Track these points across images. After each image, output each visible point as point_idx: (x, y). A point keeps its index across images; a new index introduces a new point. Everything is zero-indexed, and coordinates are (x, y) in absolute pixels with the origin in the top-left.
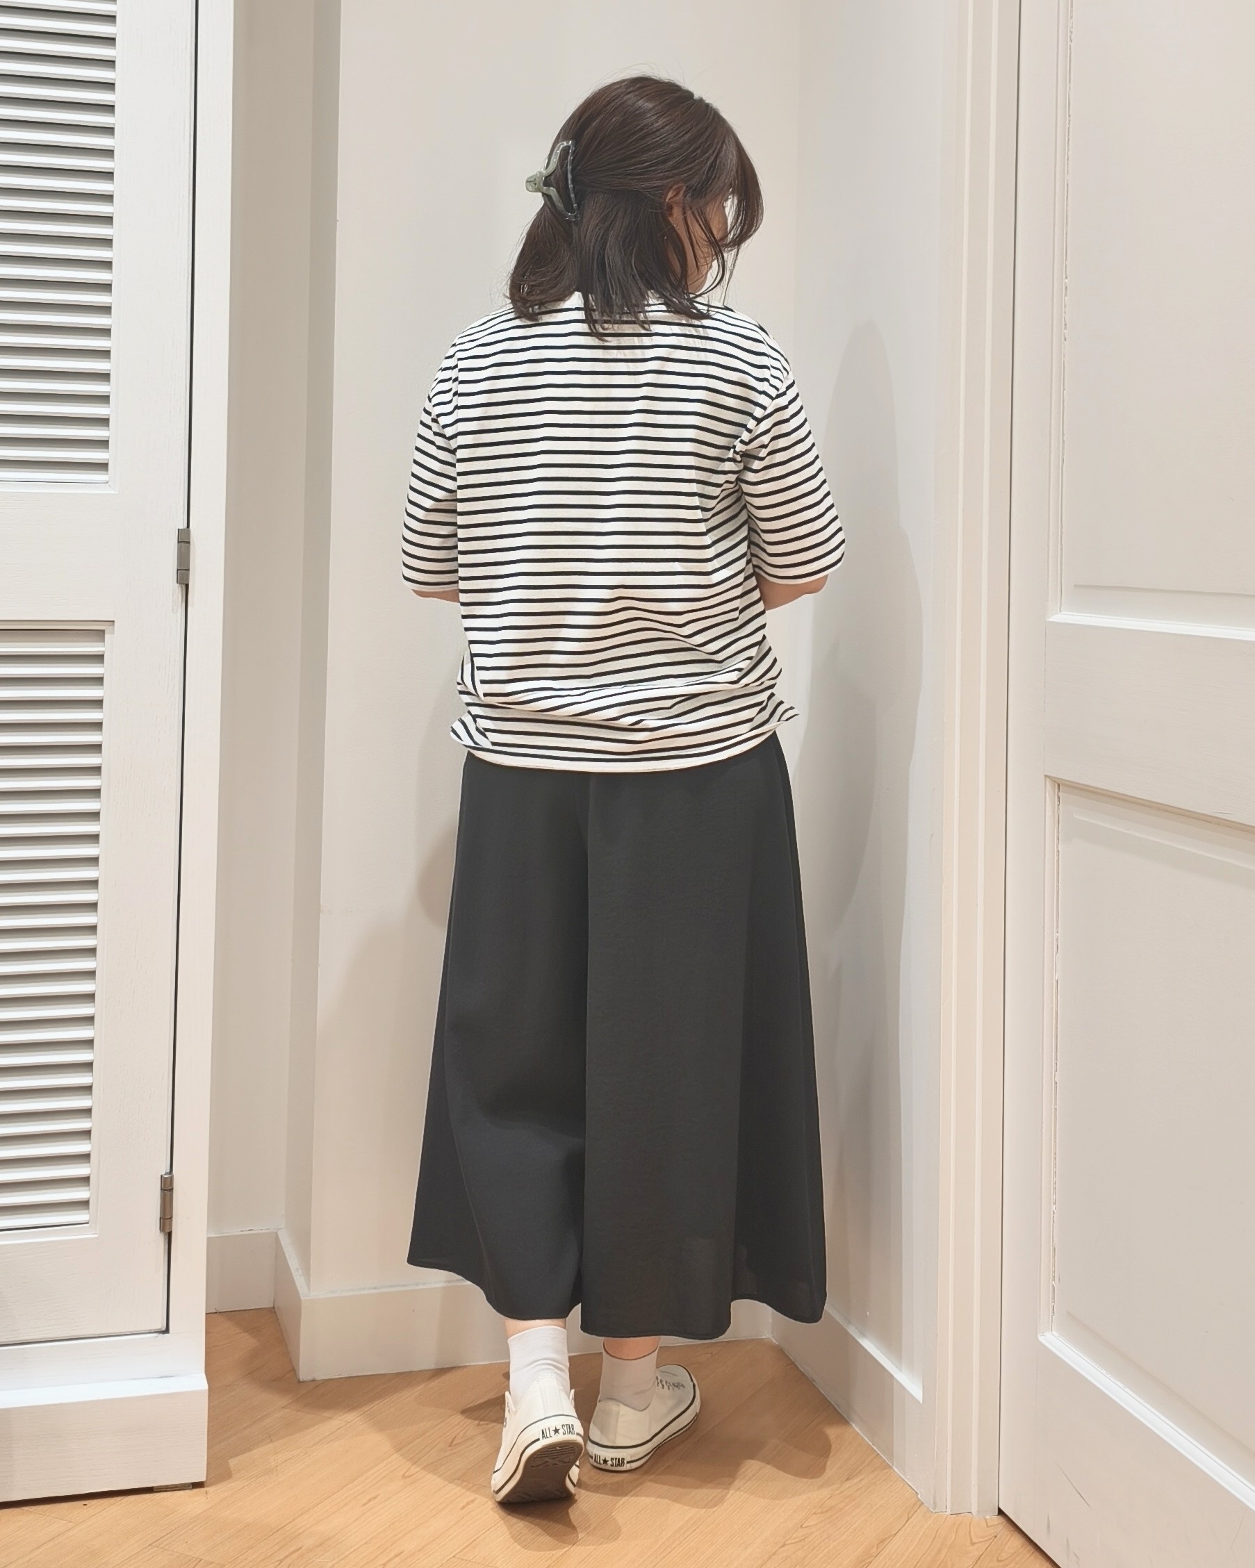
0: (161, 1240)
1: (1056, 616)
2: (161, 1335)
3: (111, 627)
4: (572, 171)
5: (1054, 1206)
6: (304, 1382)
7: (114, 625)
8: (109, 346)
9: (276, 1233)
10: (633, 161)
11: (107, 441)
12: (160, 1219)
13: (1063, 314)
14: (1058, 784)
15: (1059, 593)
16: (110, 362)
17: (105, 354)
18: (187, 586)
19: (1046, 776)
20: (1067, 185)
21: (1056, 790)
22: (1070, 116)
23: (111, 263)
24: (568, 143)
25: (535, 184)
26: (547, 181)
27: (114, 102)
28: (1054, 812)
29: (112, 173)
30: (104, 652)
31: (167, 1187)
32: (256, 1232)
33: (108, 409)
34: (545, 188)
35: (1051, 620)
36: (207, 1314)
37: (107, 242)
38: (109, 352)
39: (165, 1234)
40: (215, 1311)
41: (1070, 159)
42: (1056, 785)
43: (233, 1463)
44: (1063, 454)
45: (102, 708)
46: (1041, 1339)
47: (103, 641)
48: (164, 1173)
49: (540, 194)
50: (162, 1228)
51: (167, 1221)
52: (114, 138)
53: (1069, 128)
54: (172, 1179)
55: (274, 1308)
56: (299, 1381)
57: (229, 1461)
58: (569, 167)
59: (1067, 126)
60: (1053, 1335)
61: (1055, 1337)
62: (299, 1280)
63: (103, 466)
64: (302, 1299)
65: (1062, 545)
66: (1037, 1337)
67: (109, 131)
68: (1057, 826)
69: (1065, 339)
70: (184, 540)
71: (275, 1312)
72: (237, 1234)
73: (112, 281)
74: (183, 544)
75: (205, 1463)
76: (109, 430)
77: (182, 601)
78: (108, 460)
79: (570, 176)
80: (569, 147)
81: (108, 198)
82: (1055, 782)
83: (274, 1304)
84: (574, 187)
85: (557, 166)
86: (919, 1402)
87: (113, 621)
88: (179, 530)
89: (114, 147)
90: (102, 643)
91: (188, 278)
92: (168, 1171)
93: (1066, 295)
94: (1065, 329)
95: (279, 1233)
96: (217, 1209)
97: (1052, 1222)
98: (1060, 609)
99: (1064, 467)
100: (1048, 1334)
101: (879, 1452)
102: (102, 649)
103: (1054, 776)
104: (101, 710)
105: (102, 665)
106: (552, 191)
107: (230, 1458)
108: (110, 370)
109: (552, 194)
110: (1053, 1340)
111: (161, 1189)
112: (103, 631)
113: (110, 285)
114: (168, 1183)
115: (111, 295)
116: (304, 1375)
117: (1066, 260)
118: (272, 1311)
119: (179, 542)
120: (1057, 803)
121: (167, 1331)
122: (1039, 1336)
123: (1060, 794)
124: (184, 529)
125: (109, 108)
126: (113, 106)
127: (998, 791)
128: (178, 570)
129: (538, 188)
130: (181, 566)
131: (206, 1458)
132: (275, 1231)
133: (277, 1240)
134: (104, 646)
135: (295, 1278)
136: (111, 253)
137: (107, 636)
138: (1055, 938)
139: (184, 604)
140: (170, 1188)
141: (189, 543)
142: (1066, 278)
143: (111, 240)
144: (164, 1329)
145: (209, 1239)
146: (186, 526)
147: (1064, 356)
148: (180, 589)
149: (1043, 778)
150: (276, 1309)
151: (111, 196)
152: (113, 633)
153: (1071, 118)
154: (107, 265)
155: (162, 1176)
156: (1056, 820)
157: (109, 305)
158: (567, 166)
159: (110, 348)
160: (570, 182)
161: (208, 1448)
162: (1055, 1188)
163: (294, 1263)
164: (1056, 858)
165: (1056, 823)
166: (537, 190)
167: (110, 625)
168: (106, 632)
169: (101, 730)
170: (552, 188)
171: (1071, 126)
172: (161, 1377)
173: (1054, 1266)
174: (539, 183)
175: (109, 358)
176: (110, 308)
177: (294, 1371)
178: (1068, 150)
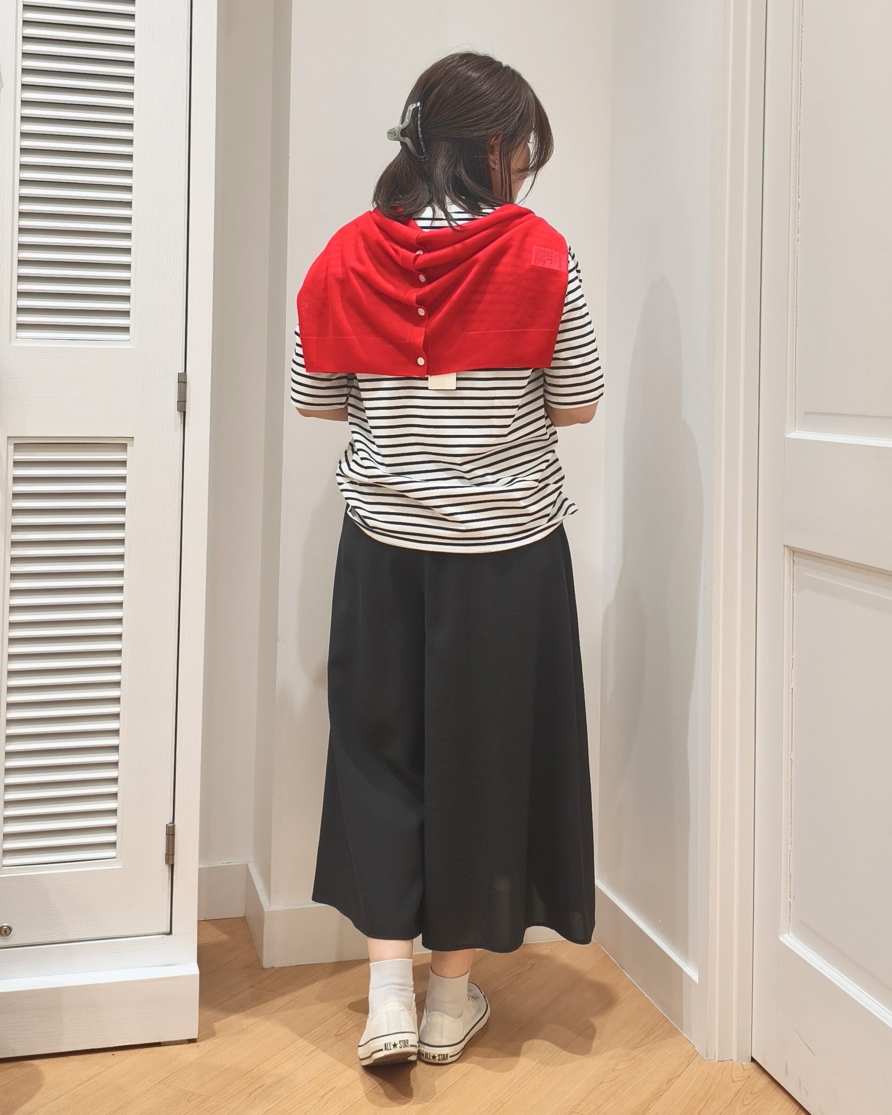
0: (166, 869)
1: (791, 434)
2: (166, 936)
3: (131, 442)
4: (421, 124)
5: (791, 846)
6: (266, 969)
7: (133, 440)
8: (130, 245)
9: (247, 865)
10: (465, 118)
11: (129, 312)
12: (166, 855)
13: (797, 223)
14: (794, 552)
15: (794, 418)
16: (131, 256)
17: (127, 251)
18: (185, 413)
19: (784, 545)
20: (800, 133)
21: (792, 556)
22: (801, 84)
23: (131, 187)
24: (417, 105)
25: (395, 135)
26: (403, 133)
27: (134, 75)
28: (790, 571)
29: (132, 124)
30: (126, 459)
31: (171, 832)
32: (232, 864)
33: (129, 289)
34: (401, 138)
35: (788, 436)
36: (198, 921)
37: (129, 173)
38: (130, 249)
39: (169, 866)
40: (203, 919)
41: (801, 115)
42: (792, 552)
43: (216, 1025)
44: (797, 321)
45: (125, 498)
46: (781, 939)
47: (126, 451)
48: (168, 823)
49: (399, 142)
50: (167, 862)
51: (171, 857)
52: (133, 100)
53: (800, 93)
54: (174, 826)
55: (245, 917)
56: (263, 968)
57: (214, 1024)
58: (419, 122)
59: (799, 91)
60: (789, 935)
61: (791, 937)
62: (263, 898)
63: (126, 329)
64: (265, 910)
65: (795, 384)
66: (779, 938)
67: (130, 95)
68: (792, 581)
69: (798, 240)
70: (182, 380)
71: (246, 920)
72: (219, 865)
73: (132, 200)
74: (182, 384)
75: (197, 1025)
76: (130, 304)
77: (181, 424)
78: (129, 325)
79: (419, 129)
80: (418, 108)
81: (129, 142)
82: (790, 549)
83: (245, 914)
84: (423, 137)
85: (410, 122)
86: (696, 983)
87: (133, 438)
88: (179, 373)
89: (133, 106)
90: (125, 453)
91: (185, 197)
92: (172, 821)
93: (799, 210)
94: (798, 233)
95: (249, 865)
96: (206, 847)
97: (789, 857)
98: (795, 429)
99: (797, 329)
100: (786, 936)
101: (668, 1018)
102: (125, 457)
103: (790, 545)
104: (124, 500)
105: (125, 468)
106: (407, 140)
107: (215, 1022)
108: (131, 262)
109: (406, 142)
110: (789, 940)
111: (167, 834)
112: (126, 444)
113: (131, 203)
114: (171, 830)
115: (131, 210)
116: (266, 964)
117: (799, 185)
118: (244, 919)
119: (179, 382)
120: (792, 565)
121: (170, 933)
122: (780, 937)
123: (795, 558)
124: (182, 373)
125: (130, 79)
126: (133, 78)
127: (751, 556)
128: (178, 402)
129: (397, 138)
130: (180, 399)
131: (197, 1022)
132: (246, 863)
133: (248, 869)
134: (127, 455)
135: (260, 896)
136: (131, 180)
137: (128, 448)
138: (791, 659)
139: (182, 425)
140: (172, 833)
141: (186, 382)
142: (799, 197)
143: (132, 171)
144: (168, 931)
145: (200, 869)
146: (184, 371)
147: (797, 252)
148: (180, 415)
149: (783, 546)
150: (247, 917)
151: (132, 141)
152: (133, 445)
153: (802, 86)
154: (129, 188)
155: (167, 825)
156: (792, 576)
157: (130, 217)
158: (417, 121)
159: (131, 246)
160: (420, 133)
161: (199, 1015)
162: (791, 834)
163: (259, 885)
164: (792, 603)
165: (792, 579)
166: (396, 139)
167: (130, 440)
168: (128, 445)
169: (124, 513)
170: (406, 138)
171: (802, 92)
172: (167, 966)
173: (790, 887)
174: (398, 135)
175: (130, 254)
176: (131, 218)
177: (259, 961)
178: (800, 108)
